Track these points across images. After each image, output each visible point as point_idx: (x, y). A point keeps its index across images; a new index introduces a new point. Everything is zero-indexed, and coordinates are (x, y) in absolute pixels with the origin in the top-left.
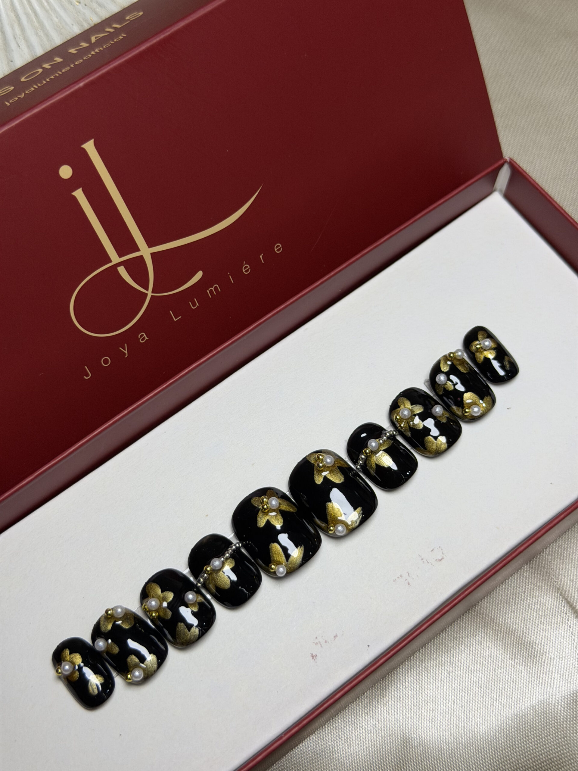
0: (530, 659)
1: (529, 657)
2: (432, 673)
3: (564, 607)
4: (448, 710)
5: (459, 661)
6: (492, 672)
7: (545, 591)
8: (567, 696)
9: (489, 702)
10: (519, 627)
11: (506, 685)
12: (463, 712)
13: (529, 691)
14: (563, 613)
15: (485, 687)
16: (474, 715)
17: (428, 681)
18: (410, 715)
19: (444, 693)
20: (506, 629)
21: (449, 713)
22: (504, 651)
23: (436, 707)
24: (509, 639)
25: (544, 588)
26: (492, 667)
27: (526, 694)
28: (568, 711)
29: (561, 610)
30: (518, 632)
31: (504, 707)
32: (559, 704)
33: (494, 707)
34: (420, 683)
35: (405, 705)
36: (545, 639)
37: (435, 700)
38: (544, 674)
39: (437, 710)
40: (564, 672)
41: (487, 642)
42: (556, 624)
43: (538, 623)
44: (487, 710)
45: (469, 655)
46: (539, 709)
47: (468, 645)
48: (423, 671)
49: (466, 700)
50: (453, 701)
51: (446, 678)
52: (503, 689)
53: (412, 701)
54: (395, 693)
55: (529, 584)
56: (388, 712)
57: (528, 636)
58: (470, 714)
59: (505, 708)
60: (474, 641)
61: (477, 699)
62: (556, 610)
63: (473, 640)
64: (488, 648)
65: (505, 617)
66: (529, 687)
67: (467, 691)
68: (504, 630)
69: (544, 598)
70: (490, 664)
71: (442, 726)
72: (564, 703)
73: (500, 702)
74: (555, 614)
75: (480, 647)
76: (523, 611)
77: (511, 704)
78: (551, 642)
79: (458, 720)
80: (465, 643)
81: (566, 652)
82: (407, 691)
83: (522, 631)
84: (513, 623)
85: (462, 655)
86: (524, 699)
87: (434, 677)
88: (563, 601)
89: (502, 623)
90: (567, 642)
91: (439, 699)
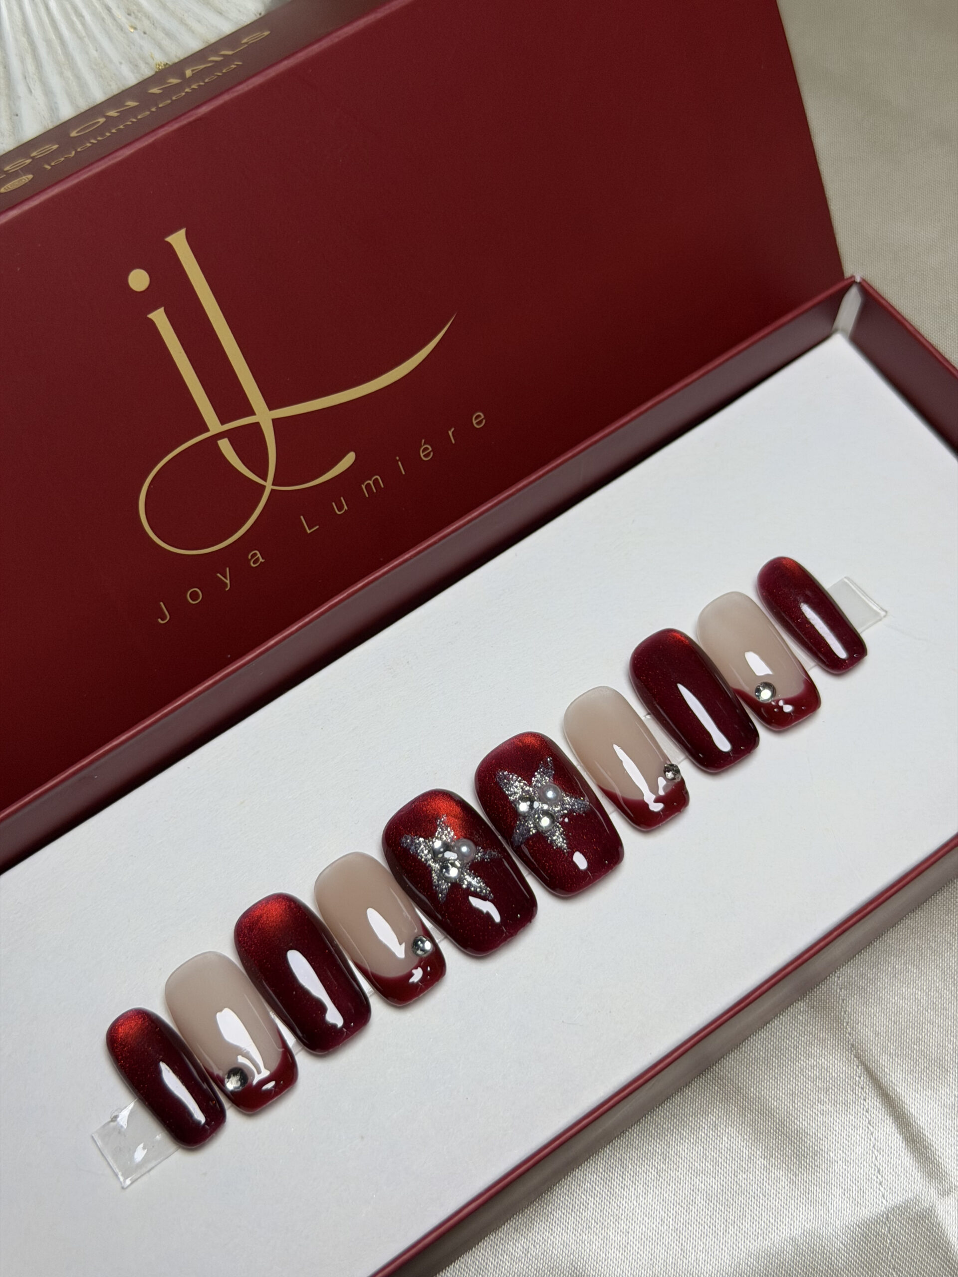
0: (795, 1160)
1: (795, 1156)
2: (631, 1169)
3: (860, 1077)
4: (652, 1234)
5: (677, 1154)
6: (731, 1177)
7: (831, 1048)
8: (853, 1227)
9: (721, 1226)
10: (783, 1106)
11: (752, 1201)
12: (677, 1240)
13: (789, 1212)
14: (857, 1088)
15: (717, 1201)
16: (695, 1246)
17: (622, 1183)
18: (588, 1237)
19: (647, 1206)
20: (760, 1106)
21: (652, 1239)
22: (753, 1143)
23: (633, 1227)
24: (764, 1124)
25: (829, 1042)
26: (732, 1167)
27: (783, 1218)
28: (852, 1252)
29: (854, 1081)
30: (780, 1112)
31: (745, 1237)
32: (837, 1239)
33: (730, 1236)
34: (608, 1186)
35: (582, 1219)
36: (824, 1129)
37: (631, 1215)
38: (817, 1186)
39: (634, 1232)
40: (850, 1185)
41: (726, 1126)
42: (845, 1104)
43: (814, 1101)
44: (717, 1239)
45: (695, 1145)
46: (803, 1244)
47: (695, 1128)
48: (616, 1166)
49: (683, 1219)
50: (662, 1220)
51: (654, 1181)
52: (746, 1205)
53: (593, 1214)
54: (567, 1198)
55: (805, 1034)
56: (552, 1230)
57: (796, 1121)
58: (687, 1244)
59: (747, 1239)
60: (705, 1123)
61: (702, 1220)
62: (847, 1080)
63: (704, 1120)
64: (727, 1135)
65: (760, 1086)
66: (789, 1207)
67: (687, 1206)
68: (757, 1108)
69: (829, 1060)
70: (728, 1162)
71: (640, 1260)
72: (847, 1237)
73: (740, 1227)
74: (844, 1087)
75: (714, 1134)
76: (792, 1079)
77: (758, 1233)
78: (833, 1133)
79: (667, 1253)
80: (690, 1124)
81: (856, 1153)
82: (586, 1197)
83: (787, 1112)
84: (773, 1097)
85: (682, 1144)
86: (780, 1225)
87: (633, 1177)
88: (860, 1067)
89: (754, 1096)
90: (859, 1135)
91: (638, 1214)
